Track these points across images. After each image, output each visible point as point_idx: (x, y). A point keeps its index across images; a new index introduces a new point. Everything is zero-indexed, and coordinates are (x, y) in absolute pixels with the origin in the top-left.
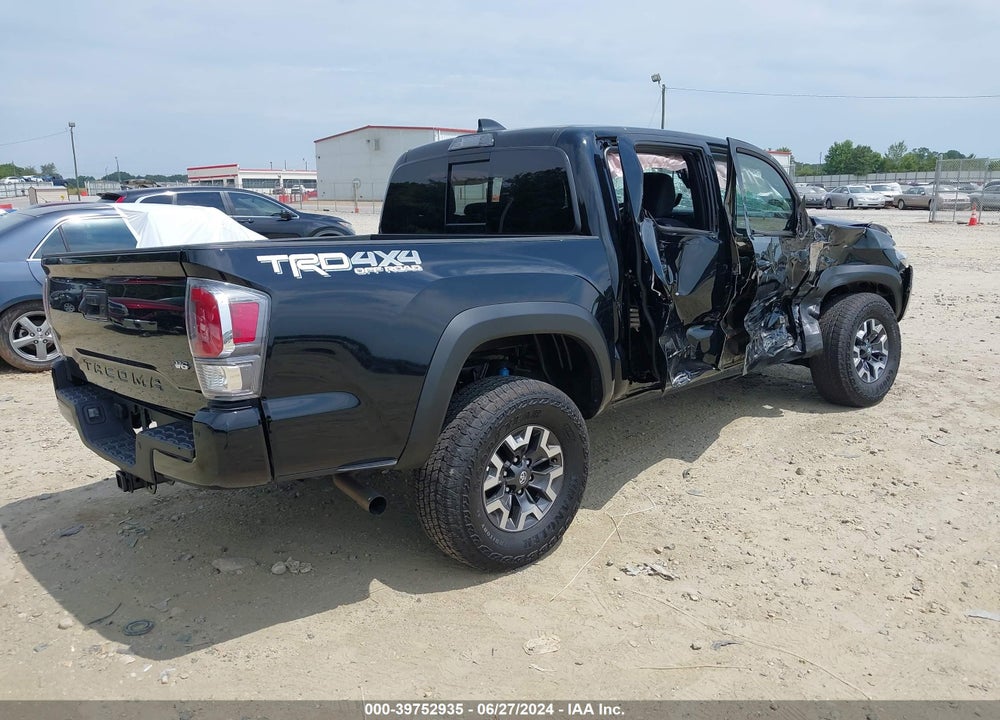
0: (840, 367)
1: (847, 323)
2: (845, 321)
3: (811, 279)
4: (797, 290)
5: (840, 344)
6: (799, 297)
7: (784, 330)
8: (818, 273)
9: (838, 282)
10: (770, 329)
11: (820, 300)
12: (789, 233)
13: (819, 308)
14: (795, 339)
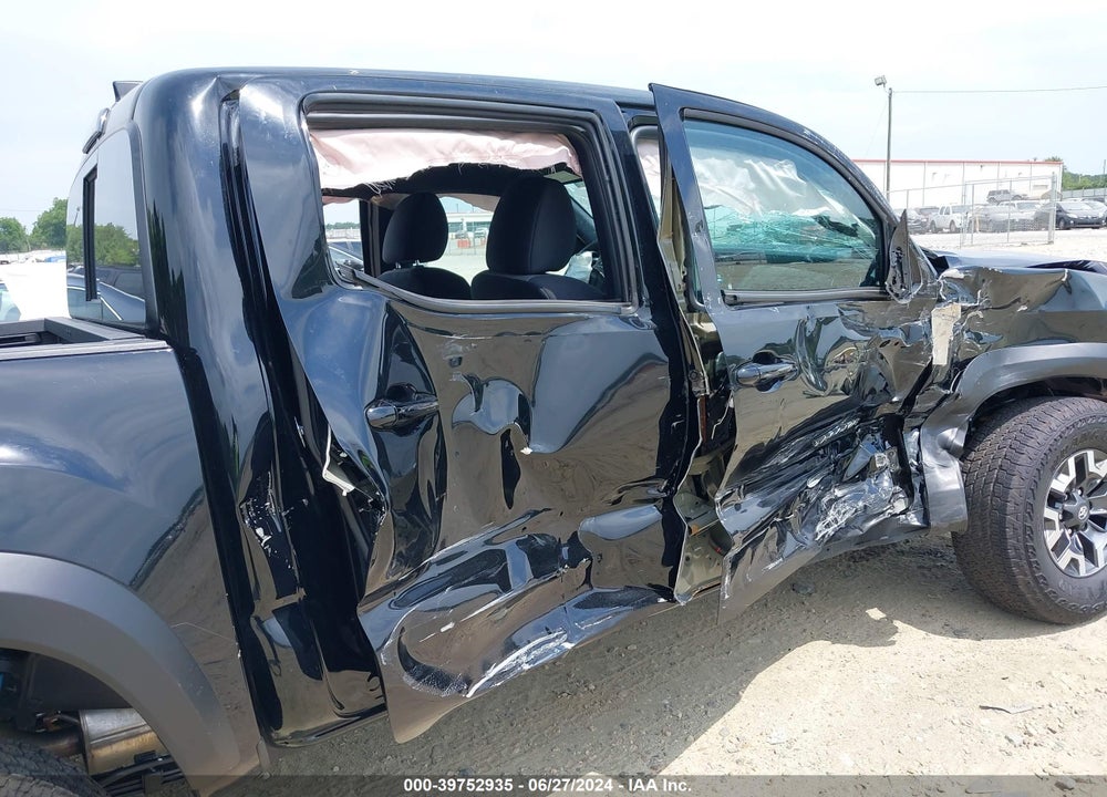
0: (1011, 552)
1: (1026, 462)
2: (1023, 459)
3: (940, 377)
4: (909, 402)
5: (1010, 507)
6: (916, 416)
7: (886, 481)
8: (958, 366)
9: (1007, 380)
10: (853, 481)
11: (968, 417)
12: (873, 290)
13: (963, 434)
14: (910, 495)
